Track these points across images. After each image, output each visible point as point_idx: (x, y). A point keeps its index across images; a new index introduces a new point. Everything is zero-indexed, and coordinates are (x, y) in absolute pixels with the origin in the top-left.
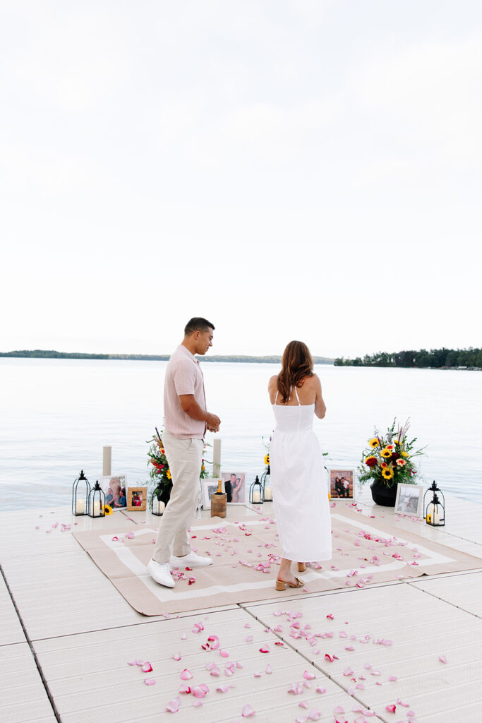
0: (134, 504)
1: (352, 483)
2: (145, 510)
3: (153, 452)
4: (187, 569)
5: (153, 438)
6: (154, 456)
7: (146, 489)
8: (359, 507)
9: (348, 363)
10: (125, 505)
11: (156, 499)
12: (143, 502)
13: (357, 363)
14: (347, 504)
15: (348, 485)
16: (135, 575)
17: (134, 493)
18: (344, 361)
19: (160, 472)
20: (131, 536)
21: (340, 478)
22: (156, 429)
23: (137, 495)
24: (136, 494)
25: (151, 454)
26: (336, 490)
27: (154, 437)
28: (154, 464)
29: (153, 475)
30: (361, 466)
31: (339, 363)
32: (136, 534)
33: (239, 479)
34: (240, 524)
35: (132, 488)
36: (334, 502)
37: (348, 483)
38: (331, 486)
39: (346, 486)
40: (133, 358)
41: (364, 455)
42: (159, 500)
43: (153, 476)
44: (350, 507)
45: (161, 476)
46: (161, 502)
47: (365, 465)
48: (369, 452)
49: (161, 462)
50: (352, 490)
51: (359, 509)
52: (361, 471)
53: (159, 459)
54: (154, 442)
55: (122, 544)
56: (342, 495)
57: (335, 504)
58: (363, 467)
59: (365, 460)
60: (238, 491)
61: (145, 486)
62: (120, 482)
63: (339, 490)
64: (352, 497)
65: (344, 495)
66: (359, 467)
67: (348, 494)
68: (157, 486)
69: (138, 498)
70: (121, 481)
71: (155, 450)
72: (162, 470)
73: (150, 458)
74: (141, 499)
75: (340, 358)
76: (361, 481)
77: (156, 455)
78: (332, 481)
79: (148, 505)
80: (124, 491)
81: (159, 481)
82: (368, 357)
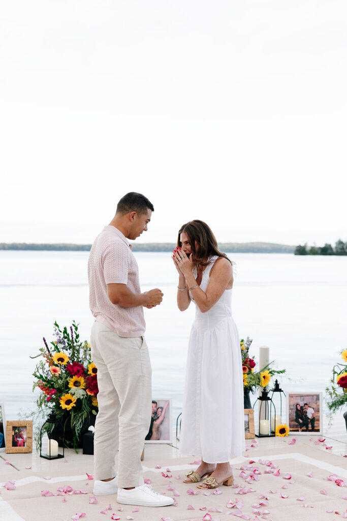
0: (15, 444)
1: (318, 411)
2: (30, 452)
3: (41, 371)
5: (40, 352)
6: (41, 377)
7: (31, 424)
8: (328, 443)
9: (314, 252)
10: (3, 446)
11: (45, 436)
12: (28, 440)
13: (326, 251)
14: (311, 440)
15: (313, 414)
17: (14, 428)
18: (308, 249)
19: (50, 400)
20: (10, 486)
21: (302, 404)
22: (45, 341)
23: (20, 431)
24: (18, 430)
25: (38, 374)
26: (297, 420)
27: (41, 350)
28: (43, 388)
29: (41, 403)
30: (331, 389)
31: (301, 251)
32: (18, 484)
33: (162, 408)
34: (164, 470)
35: (11, 423)
36: (294, 437)
37: (313, 412)
38: (290, 415)
39: (310, 416)
41: (335, 373)
42: (50, 438)
43: (40, 405)
44: (316, 443)
45: (52, 405)
46: (52, 440)
47: (336, 386)
48: (343, 368)
49: (52, 386)
50: (318, 420)
51: (329, 446)
52: (331, 394)
53: (48, 382)
54: (42, 357)
56: (304, 428)
57: (294, 440)
58: (333, 389)
59: (337, 379)
60: (161, 423)
61: (30, 419)
63: (301, 421)
64: (318, 431)
65: (307, 427)
66: (328, 389)
67: (313, 426)
68: (46, 418)
69: (21, 437)
71: (43, 368)
72: (54, 396)
73: (36, 380)
74: (25, 436)
75: (303, 245)
76: (331, 407)
77: (44, 375)
78: (290, 409)
79: (35, 445)
80: (1, 426)
81: (49, 411)
82: (340, 243)
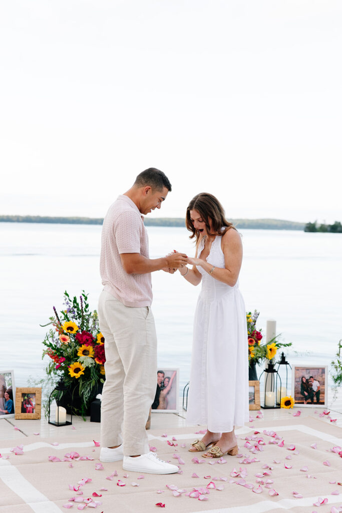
0: (24, 410)
1: (324, 384)
2: (39, 419)
3: (50, 340)
4: (95, 495)
5: (50, 321)
6: (51, 345)
7: (40, 391)
8: (332, 416)
9: (324, 229)
10: (12, 412)
11: (54, 403)
12: (37, 407)
13: (335, 229)
14: (315, 413)
15: (318, 387)
16: (23, 502)
17: (24, 395)
18: (318, 226)
19: (59, 368)
20: (18, 451)
21: (307, 377)
22: (54, 309)
23: (29, 398)
24: (27, 396)
25: (48, 342)
26: (302, 393)
27: (51, 319)
28: (52, 356)
29: (50, 371)
31: (311, 228)
32: (26, 449)
33: (169, 378)
34: (170, 438)
35: (21, 390)
36: (299, 409)
37: (319, 385)
38: (295, 388)
39: (315, 389)
40: (28, 220)
41: (341, 346)
42: (58, 405)
43: (50, 373)
44: (321, 416)
45: (61, 372)
46: (60, 407)
47: (341, 360)
49: (62, 354)
50: (324, 393)
51: (333, 418)
52: (336, 367)
53: (58, 350)
54: (51, 326)
55: (7, 461)
56: (309, 401)
61: (39, 386)
62: (4, 380)
63: (306, 394)
64: (323, 403)
65: (312, 400)
66: (333, 363)
67: (318, 399)
68: (55, 386)
69: (29, 402)
70: (7, 378)
71: (53, 337)
72: (63, 364)
73: (46, 348)
74: (34, 403)
75: (312, 222)
76: (336, 380)
77: (54, 344)
78: (296, 382)
79: (43, 412)
80: (10, 393)
81: (58, 379)
